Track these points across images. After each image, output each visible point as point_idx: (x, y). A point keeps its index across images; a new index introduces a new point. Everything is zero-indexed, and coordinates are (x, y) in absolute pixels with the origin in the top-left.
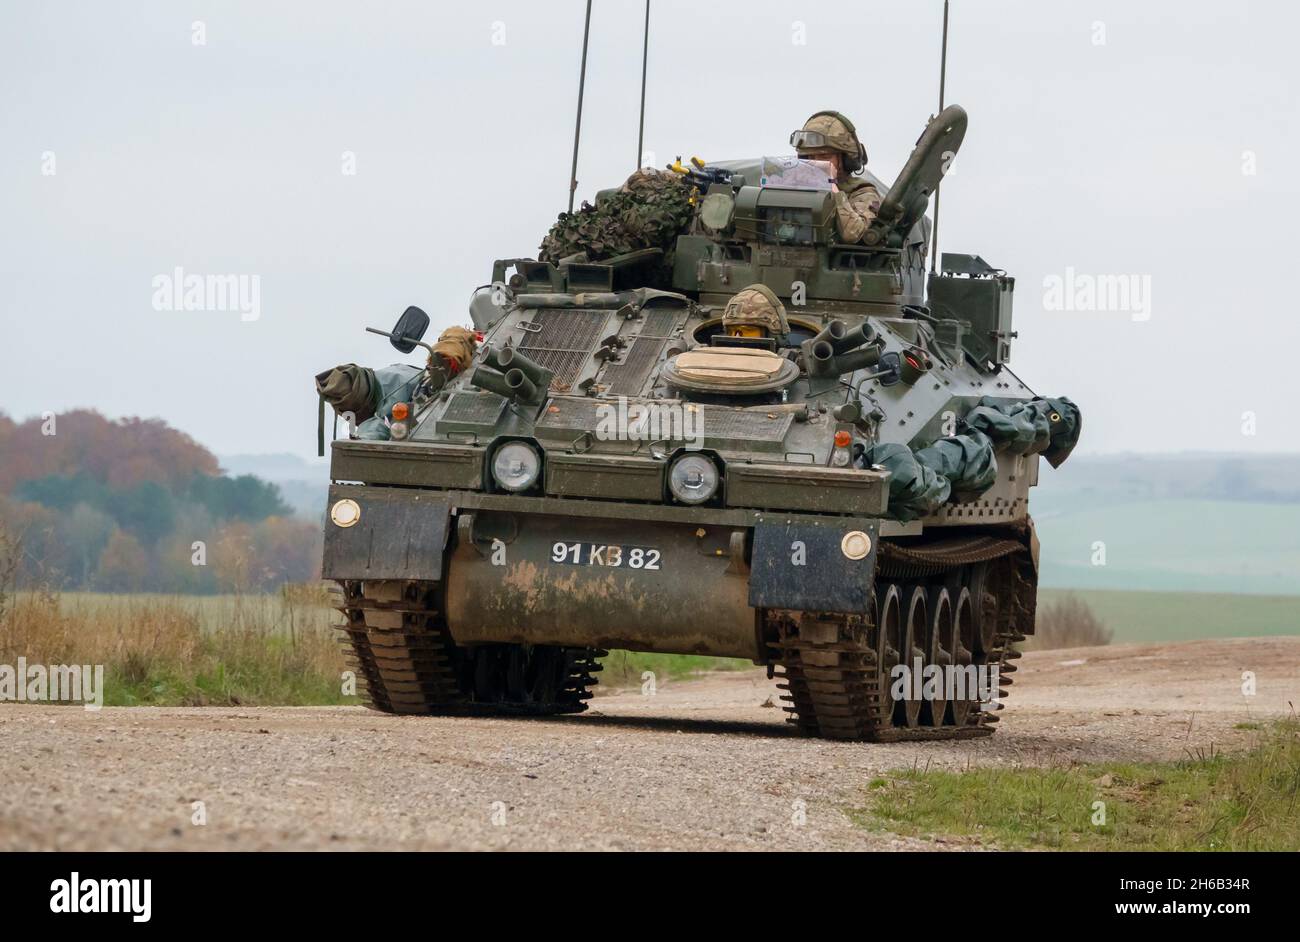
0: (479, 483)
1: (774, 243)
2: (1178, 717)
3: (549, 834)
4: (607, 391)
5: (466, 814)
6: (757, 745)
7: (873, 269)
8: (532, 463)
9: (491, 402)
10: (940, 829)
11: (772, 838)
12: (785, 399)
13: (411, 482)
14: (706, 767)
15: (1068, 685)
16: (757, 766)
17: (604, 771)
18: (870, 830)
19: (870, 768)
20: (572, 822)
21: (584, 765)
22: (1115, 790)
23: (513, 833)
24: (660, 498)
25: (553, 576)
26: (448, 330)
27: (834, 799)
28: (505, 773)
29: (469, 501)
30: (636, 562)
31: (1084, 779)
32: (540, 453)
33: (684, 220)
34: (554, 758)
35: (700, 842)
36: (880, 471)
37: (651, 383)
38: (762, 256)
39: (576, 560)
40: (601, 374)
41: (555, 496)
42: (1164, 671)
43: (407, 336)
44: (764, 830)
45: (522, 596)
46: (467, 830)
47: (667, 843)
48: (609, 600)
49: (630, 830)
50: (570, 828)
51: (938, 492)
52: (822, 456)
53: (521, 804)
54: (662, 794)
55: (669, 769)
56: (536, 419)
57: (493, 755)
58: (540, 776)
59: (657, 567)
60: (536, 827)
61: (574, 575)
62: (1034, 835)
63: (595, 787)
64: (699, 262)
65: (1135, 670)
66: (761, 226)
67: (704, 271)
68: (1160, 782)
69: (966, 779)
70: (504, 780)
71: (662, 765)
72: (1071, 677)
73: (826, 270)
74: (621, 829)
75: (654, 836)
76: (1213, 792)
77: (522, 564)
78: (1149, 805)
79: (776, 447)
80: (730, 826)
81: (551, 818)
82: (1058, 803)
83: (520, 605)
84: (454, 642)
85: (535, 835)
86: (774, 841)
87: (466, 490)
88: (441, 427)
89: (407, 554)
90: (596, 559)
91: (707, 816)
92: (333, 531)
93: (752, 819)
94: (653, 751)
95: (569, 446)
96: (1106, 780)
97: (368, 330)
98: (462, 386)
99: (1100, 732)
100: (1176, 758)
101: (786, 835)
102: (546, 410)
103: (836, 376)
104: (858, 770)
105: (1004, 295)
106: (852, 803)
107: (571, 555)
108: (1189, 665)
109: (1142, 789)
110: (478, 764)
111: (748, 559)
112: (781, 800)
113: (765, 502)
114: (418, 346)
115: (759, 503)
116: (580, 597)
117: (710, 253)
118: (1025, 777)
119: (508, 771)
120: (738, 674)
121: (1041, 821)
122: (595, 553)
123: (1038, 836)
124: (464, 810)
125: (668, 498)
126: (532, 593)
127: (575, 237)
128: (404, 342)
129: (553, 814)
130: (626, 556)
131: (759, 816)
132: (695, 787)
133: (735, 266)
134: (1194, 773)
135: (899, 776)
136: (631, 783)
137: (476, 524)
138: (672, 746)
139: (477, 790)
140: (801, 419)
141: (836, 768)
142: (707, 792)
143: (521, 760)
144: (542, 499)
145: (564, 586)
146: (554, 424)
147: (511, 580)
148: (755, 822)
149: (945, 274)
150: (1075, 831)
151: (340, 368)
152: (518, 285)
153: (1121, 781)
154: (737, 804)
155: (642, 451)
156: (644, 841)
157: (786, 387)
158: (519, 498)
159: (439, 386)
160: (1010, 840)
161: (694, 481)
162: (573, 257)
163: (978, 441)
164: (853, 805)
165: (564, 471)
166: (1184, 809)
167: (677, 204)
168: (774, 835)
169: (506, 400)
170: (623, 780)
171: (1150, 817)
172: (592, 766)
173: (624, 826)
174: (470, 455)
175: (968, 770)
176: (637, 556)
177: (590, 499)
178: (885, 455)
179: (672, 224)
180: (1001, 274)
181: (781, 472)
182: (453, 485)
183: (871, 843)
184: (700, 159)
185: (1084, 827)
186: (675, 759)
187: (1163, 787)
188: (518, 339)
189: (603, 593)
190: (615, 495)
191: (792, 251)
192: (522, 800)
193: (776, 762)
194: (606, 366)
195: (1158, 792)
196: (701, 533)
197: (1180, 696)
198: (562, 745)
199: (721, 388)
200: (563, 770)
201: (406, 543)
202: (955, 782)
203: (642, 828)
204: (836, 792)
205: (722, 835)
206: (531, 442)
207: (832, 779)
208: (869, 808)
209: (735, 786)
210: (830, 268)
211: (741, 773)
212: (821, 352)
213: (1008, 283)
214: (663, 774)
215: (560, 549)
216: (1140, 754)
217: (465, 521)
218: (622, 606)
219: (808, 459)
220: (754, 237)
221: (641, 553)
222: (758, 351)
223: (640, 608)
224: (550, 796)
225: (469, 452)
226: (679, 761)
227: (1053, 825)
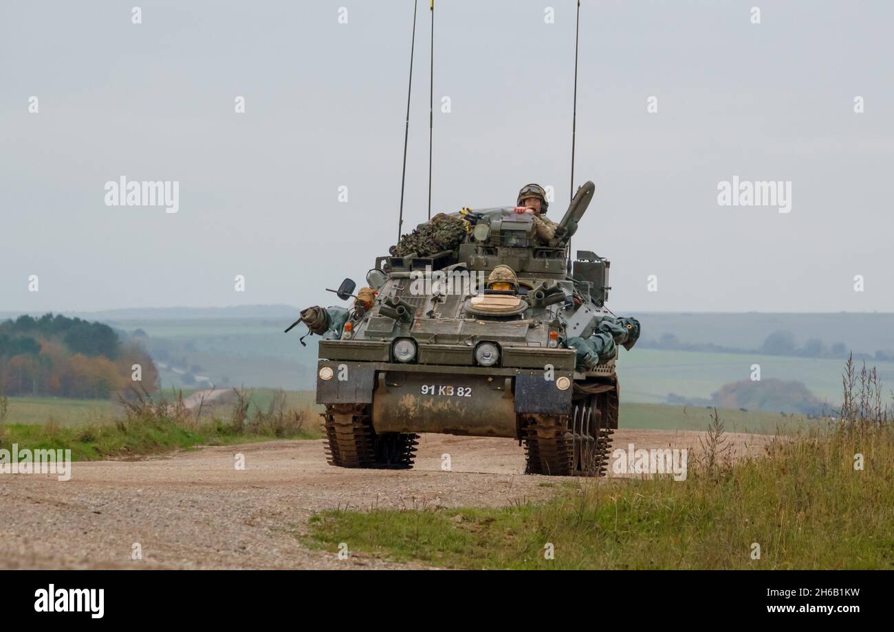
0: (388, 358)
1: (509, 247)
2: (502, 479)
3: (110, 549)
4: (440, 316)
5: (57, 536)
6: (238, 494)
7: (554, 258)
8: (412, 349)
9: (387, 321)
10: (354, 549)
11: (249, 554)
12: (523, 317)
13: (356, 358)
14: (207, 508)
15: (432, 458)
16: (239, 507)
17: (143, 509)
18: (311, 549)
19: (310, 509)
20: (124, 541)
21: (130, 506)
22: (464, 525)
23: (87, 549)
24: (471, 363)
25: (422, 401)
26: (362, 289)
27: (288, 529)
28: (81, 510)
29: (382, 367)
30: (460, 393)
31: (444, 517)
32: (416, 344)
33: (461, 237)
34: (112, 501)
35: (205, 555)
36: (573, 349)
37: (458, 312)
38: (503, 253)
39: (433, 393)
40: (435, 309)
41: (423, 364)
42: (492, 449)
43: (346, 292)
44: (244, 548)
45: (408, 410)
46: (59, 546)
47: (184, 555)
48: (449, 411)
49: (160, 547)
50: (123, 546)
51: (594, 359)
52: (544, 343)
53: (91, 530)
54: (180, 524)
55: (184, 509)
56: (410, 329)
57: (73, 499)
58: (103, 513)
59: (470, 396)
60: (102, 545)
61: (432, 400)
62: (414, 553)
63: (137, 519)
64: (471, 256)
65: (473, 448)
66: (503, 239)
67: (473, 260)
68: (492, 520)
69: (371, 517)
70: (80, 515)
71: (179, 506)
72: (433, 452)
73: (532, 259)
74: (155, 547)
75: (176, 551)
76: (526, 527)
77: (407, 396)
78: (485, 534)
79: (523, 340)
80: (222, 546)
81: (110, 539)
82: (428, 533)
83: (407, 415)
84: (375, 432)
85: (101, 550)
86: (251, 555)
87: (382, 362)
88: (366, 334)
89: (356, 391)
90: (442, 392)
91: (208, 539)
92: (321, 382)
93: (237, 541)
94: (173, 497)
95: (428, 341)
96: (458, 518)
97: (327, 290)
98: (373, 314)
99: (454, 488)
100: (502, 505)
101: (258, 551)
102: (414, 325)
103: (545, 307)
104: (302, 510)
105: (606, 269)
106: (299, 531)
107: (430, 391)
108: (508, 445)
109: (481, 524)
110: (63, 504)
111: (513, 390)
112: (255, 529)
113: (520, 364)
114: (351, 297)
115: (518, 365)
116: (435, 410)
117: (477, 252)
118: (407, 516)
119: (83, 509)
120: (223, 447)
121: (418, 544)
122: (441, 390)
123: (417, 553)
124: (56, 534)
125: (475, 364)
126: (413, 409)
127: (411, 246)
128: (344, 295)
129: (112, 537)
130: (456, 391)
131: (241, 539)
132: (201, 520)
133: (490, 258)
134: (513, 514)
135: (328, 515)
136: (160, 517)
137: (386, 377)
138: (185, 494)
139: (63, 521)
140: (532, 327)
141: (289, 509)
142: (208, 524)
143: (91, 502)
144: (417, 365)
145: (427, 405)
146: (419, 331)
147: (403, 403)
148: (239, 543)
149: (579, 261)
150: (440, 550)
151: (311, 308)
152: (387, 269)
153: (467, 519)
154: (227, 531)
155: (460, 342)
156: (169, 555)
157: (523, 312)
158: (407, 365)
159: (361, 315)
160: (398, 556)
161: (487, 355)
162: (410, 255)
163: (608, 336)
164: (300, 533)
165: (427, 352)
166: (508, 537)
167: (458, 229)
168: (250, 551)
169: (395, 320)
170: (155, 515)
171: (487, 542)
172: (136, 507)
173: (156, 544)
174: (383, 346)
175: (372, 512)
176: (460, 391)
177: (439, 365)
178: (573, 342)
179: (456, 239)
180: (604, 260)
181: (528, 351)
182: (376, 360)
183: (312, 556)
184: (470, 209)
185: (445, 548)
186: (187, 502)
187: (494, 523)
188: (394, 293)
189: (446, 408)
190: (451, 363)
191: (517, 250)
192: (92, 528)
193: (251, 504)
194: (436, 305)
195: (491, 526)
196: (490, 379)
197: (503, 465)
198: (116, 492)
199: (493, 313)
200: (117, 508)
201: (355, 387)
202: (364, 518)
203: (167, 546)
204: (289, 524)
205: (218, 551)
206: (411, 339)
207: (286, 516)
208: (310, 534)
209: (226, 520)
210: (534, 258)
211: (229, 511)
212: (539, 296)
213: (608, 264)
214: (180, 512)
215: (425, 388)
216: (479, 501)
217: (382, 376)
218: (454, 413)
219: (538, 345)
220: (499, 244)
221: (463, 389)
222: (508, 296)
223: (463, 414)
224: (109, 525)
225: (383, 344)
226: (190, 503)
227: (425, 546)
